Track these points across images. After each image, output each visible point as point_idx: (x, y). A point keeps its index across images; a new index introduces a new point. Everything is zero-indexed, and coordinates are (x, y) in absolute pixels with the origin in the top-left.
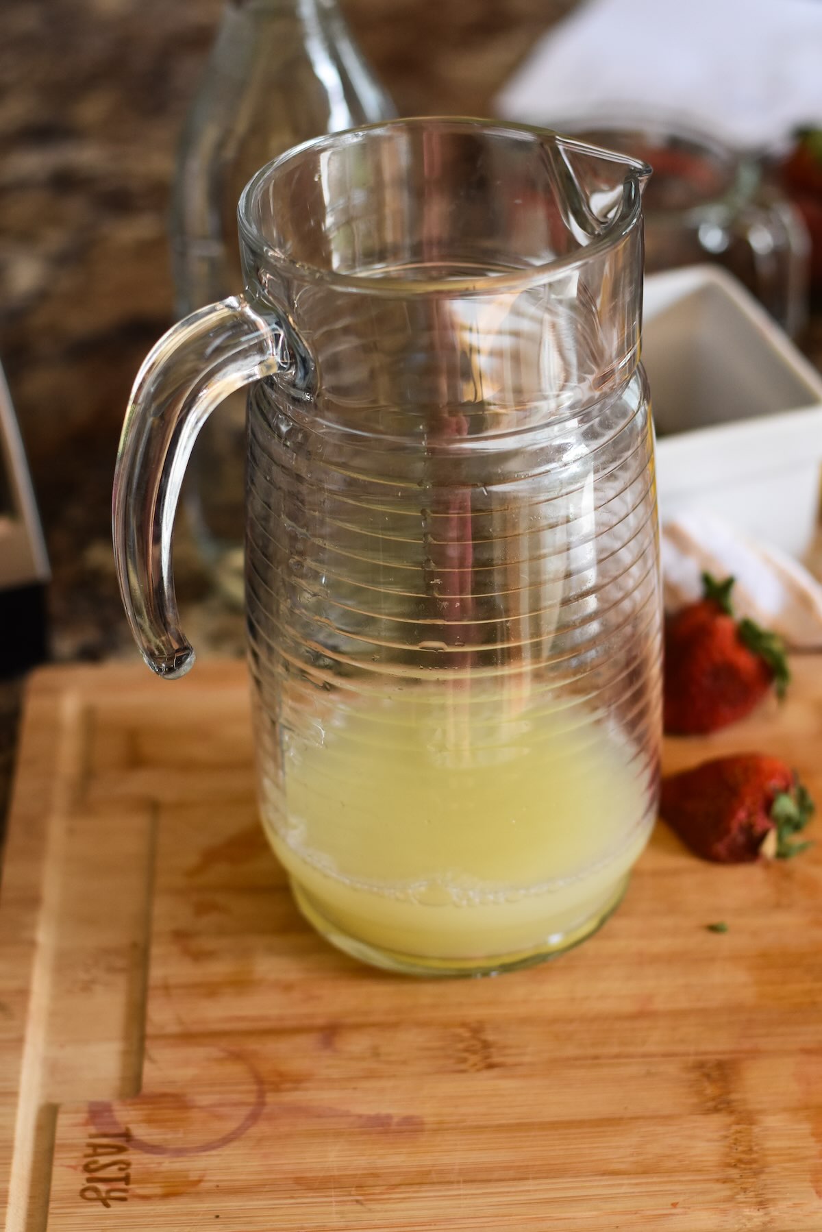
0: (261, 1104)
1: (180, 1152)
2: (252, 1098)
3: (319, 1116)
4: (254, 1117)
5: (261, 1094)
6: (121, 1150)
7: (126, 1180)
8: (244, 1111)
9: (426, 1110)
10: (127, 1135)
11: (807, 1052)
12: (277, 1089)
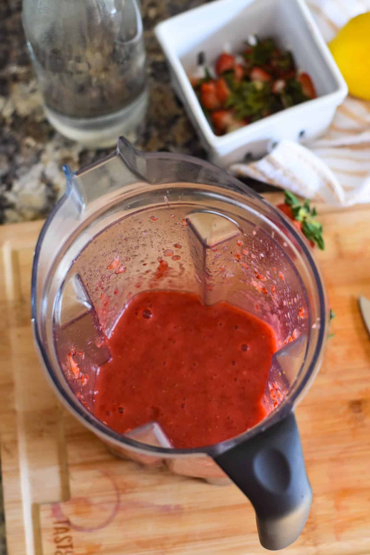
0: (119, 501)
1: (90, 530)
2: (115, 498)
3: (142, 507)
4: (117, 509)
5: (118, 495)
6: (67, 530)
7: (71, 546)
8: (113, 506)
9: (184, 501)
10: (68, 522)
11: (332, 460)
12: (124, 493)
